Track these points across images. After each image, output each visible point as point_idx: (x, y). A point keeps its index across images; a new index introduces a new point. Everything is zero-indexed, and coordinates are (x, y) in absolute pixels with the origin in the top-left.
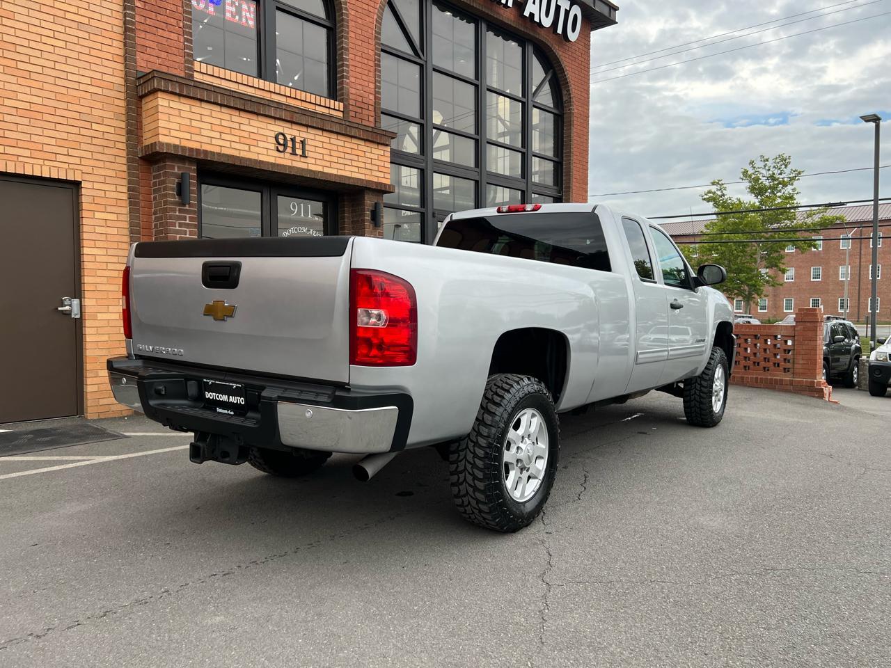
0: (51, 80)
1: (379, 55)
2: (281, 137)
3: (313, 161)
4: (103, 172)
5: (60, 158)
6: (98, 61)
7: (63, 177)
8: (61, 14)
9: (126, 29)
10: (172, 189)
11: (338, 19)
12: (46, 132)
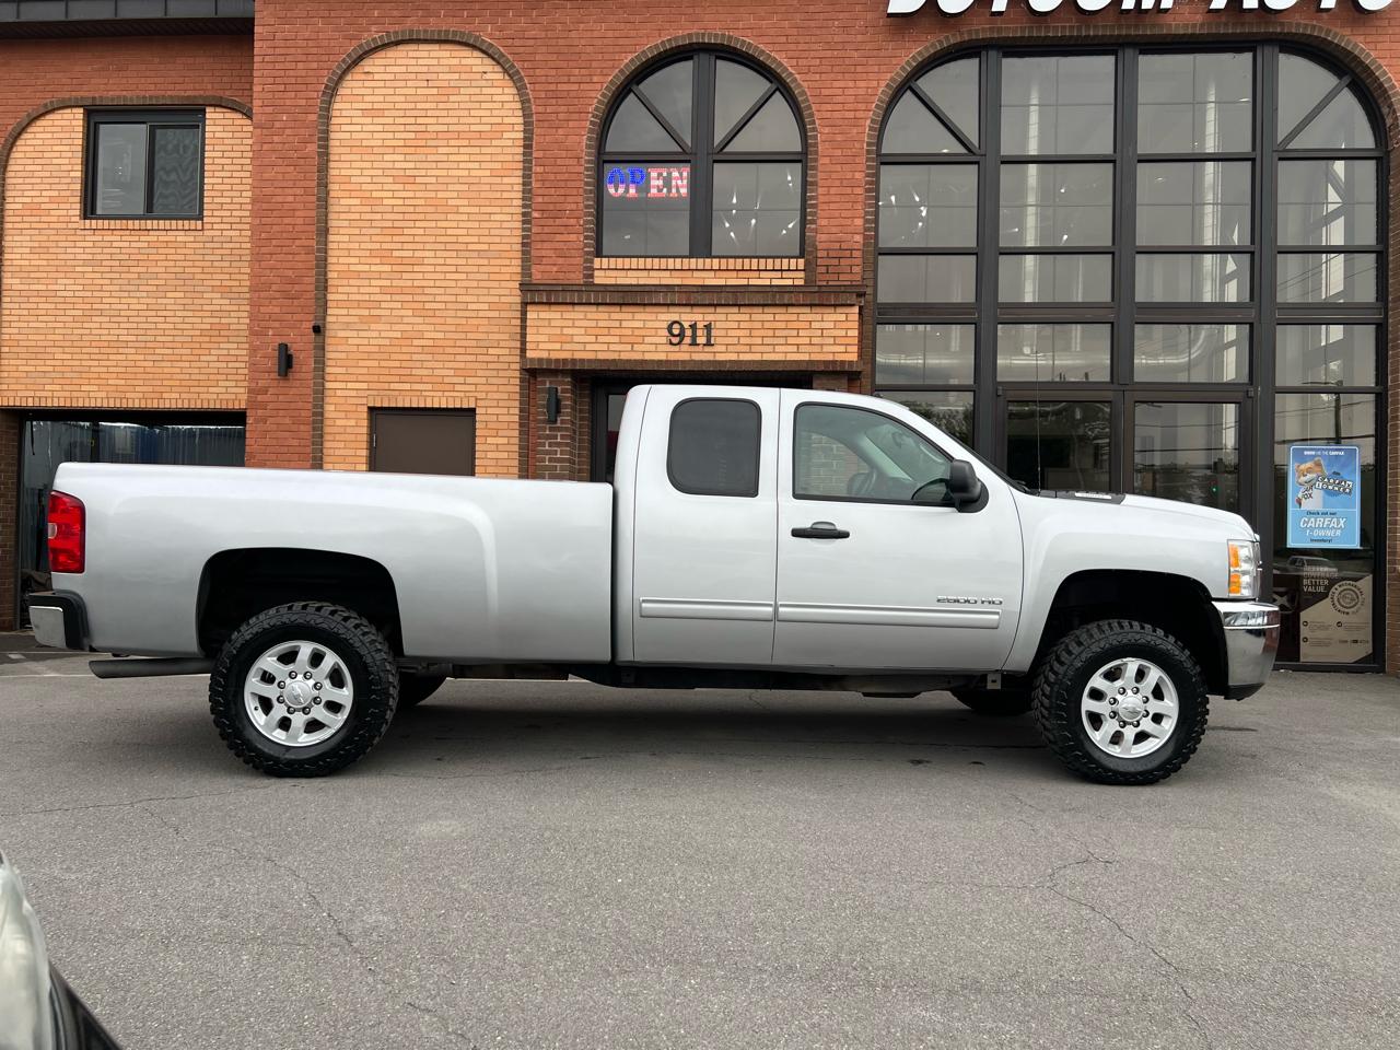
1: (878, 171)
2: (676, 326)
4: (497, 396)
5: (458, 388)
6: (497, 284)
7: (459, 405)
8: (464, 247)
10: (543, 406)
11: (810, 148)
12: (447, 365)
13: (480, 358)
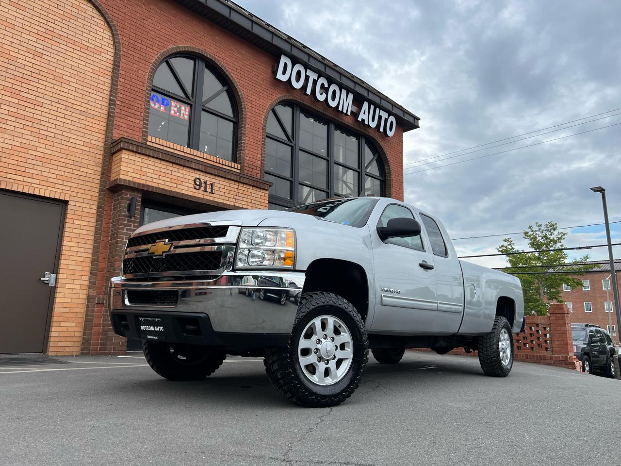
0: (60, 141)
1: (265, 139)
2: (198, 180)
3: (218, 196)
4: (84, 196)
5: (57, 186)
6: (90, 132)
7: (57, 197)
8: (71, 105)
9: (109, 116)
10: (125, 207)
11: (240, 117)
12: (51, 171)
13: (74, 172)
